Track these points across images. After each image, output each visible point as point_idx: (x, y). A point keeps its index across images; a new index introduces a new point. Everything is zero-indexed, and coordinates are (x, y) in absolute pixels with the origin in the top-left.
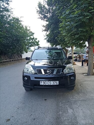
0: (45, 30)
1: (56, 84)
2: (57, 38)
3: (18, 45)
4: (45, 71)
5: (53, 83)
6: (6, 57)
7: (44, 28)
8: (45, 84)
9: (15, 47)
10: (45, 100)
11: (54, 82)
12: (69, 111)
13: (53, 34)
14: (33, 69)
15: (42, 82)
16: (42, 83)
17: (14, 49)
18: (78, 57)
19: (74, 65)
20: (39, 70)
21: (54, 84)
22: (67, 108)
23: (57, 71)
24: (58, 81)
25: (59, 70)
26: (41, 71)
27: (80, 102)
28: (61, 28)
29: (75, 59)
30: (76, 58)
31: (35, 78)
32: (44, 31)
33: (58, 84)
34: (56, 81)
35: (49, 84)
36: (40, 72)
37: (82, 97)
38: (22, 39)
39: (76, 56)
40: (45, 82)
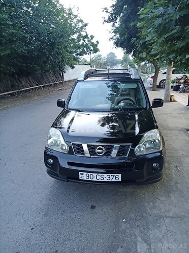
0: (109, 20)
1: (114, 180)
2: (135, 39)
3: (52, 55)
4: (92, 148)
5: (107, 178)
6: (30, 80)
7: (107, 16)
8: (90, 179)
9: (47, 58)
10: (93, 207)
11: (110, 175)
12: (138, 247)
13: (128, 28)
14: (65, 142)
15: (85, 174)
16: (83, 176)
17: (44, 62)
18: (182, 81)
19: (171, 101)
20: (79, 145)
21: (110, 181)
22: (136, 236)
23: (120, 149)
24: (120, 175)
25: (123, 146)
26: (82, 148)
27: (167, 220)
28: (142, 20)
29: (175, 85)
30: (177, 84)
31: (69, 164)
32: (108, 22)
33: (120, 180)
34: (115, 175)
35: (100, 180)
36: (80, 149)
37: (175, 207)
38: (61, 40)
39: (178, 79)
40: (90, 174)
